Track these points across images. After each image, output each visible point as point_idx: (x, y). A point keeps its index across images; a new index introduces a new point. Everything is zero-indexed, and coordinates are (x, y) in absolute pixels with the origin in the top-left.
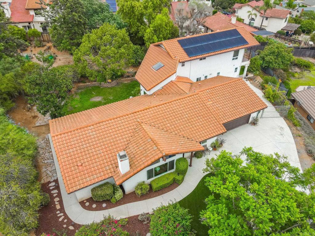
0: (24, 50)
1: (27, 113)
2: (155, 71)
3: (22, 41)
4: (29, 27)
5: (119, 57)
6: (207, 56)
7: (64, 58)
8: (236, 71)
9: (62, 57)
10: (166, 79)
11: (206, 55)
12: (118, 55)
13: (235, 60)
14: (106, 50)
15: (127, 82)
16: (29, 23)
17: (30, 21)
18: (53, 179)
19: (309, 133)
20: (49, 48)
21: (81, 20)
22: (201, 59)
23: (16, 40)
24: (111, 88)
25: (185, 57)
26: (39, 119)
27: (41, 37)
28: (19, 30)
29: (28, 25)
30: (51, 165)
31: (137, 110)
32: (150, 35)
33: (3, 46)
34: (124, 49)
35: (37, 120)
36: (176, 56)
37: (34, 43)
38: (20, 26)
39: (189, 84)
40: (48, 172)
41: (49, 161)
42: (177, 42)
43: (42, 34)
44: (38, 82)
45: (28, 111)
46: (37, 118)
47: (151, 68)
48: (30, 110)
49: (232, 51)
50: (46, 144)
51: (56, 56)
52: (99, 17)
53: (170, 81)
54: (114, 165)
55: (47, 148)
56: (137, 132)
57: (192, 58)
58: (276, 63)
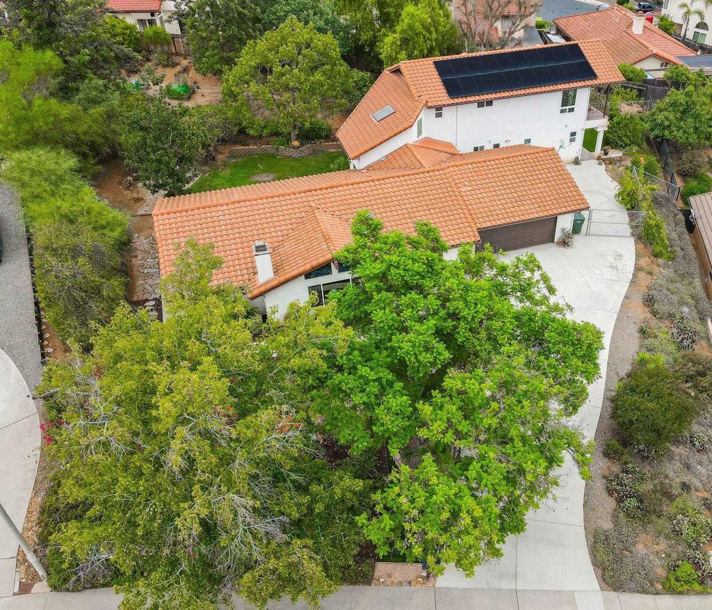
0: (132, 72)
1: (126, 192)
2: (375, 122)
3: (127, 50)
4: (151, 22)
5: (309, 90)
6: (496, 99)
7: (212, 93)
8: (572, 140)
9: (209, 91)
10: (391, 137)
11: (494, 96)
12: (307, 86)
13: (567, 115)
14: (283, 75)
15: (335, 150)
16: (153, 15)
17: (153, 8)
18: (154, 296)
19: (684, 274)
20: (186, 70)
21: (246, 12)
22: (481, 104)
23: (115, 47)
24: (298, 160)
25: (442, 96)
26: (146, 204)
27: (172, 45)
28: (126, 29)
29: (150, 18)
30: (154, 277)
31: (313, 187)
32: (392, 50)
33: (88, 55)
34: (324, 73)
35: (141, 206)
36: (421, 93)
37: (154, 57)
38: (131, 20)
39: (447, 154)
40: (147, 287)
41: (151, 271)
42: (434, 66)
43: (173, 38)
44: (143, 123)
45: (128, 188)
46: (142, 201)
47: (371, 116)
48: (130, 186)
49: (557, 90)
50: (151, 245)
51: (198, 88)
52: (288, 4)
53: (404, 144)
54: (251, 270)
55: (152, 252)
56: (304, 222)
57: (456, 101)
58: (679, 128)
